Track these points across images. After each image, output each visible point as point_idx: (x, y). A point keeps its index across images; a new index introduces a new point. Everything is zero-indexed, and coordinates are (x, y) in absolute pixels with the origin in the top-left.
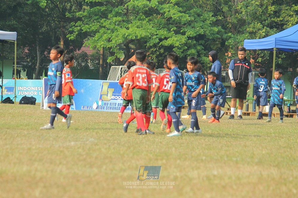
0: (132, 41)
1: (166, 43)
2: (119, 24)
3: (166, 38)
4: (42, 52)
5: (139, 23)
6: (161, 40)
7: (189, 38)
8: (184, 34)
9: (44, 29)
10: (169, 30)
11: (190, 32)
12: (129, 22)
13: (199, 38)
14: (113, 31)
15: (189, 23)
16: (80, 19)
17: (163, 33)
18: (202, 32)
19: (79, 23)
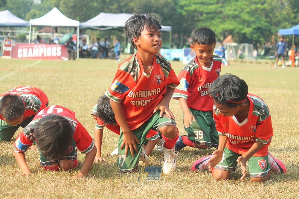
0: (226, 31)
1: (243, 32)
2: (221, 22)
3: (243, 29)
4: (184, 36)
5: (229, 22)
6: (240, 30)
7: (254, 29)
8: (251, 27)
9: (185, 25)
10: (244, 25)
11: (254, 26)
12: (225, 21)
13: (258, 29)
14: (217, 26)
15: (254, 22)
16: (201, 20)
17: (241, 26)
18: (259, 26)
19: (201, 22)
